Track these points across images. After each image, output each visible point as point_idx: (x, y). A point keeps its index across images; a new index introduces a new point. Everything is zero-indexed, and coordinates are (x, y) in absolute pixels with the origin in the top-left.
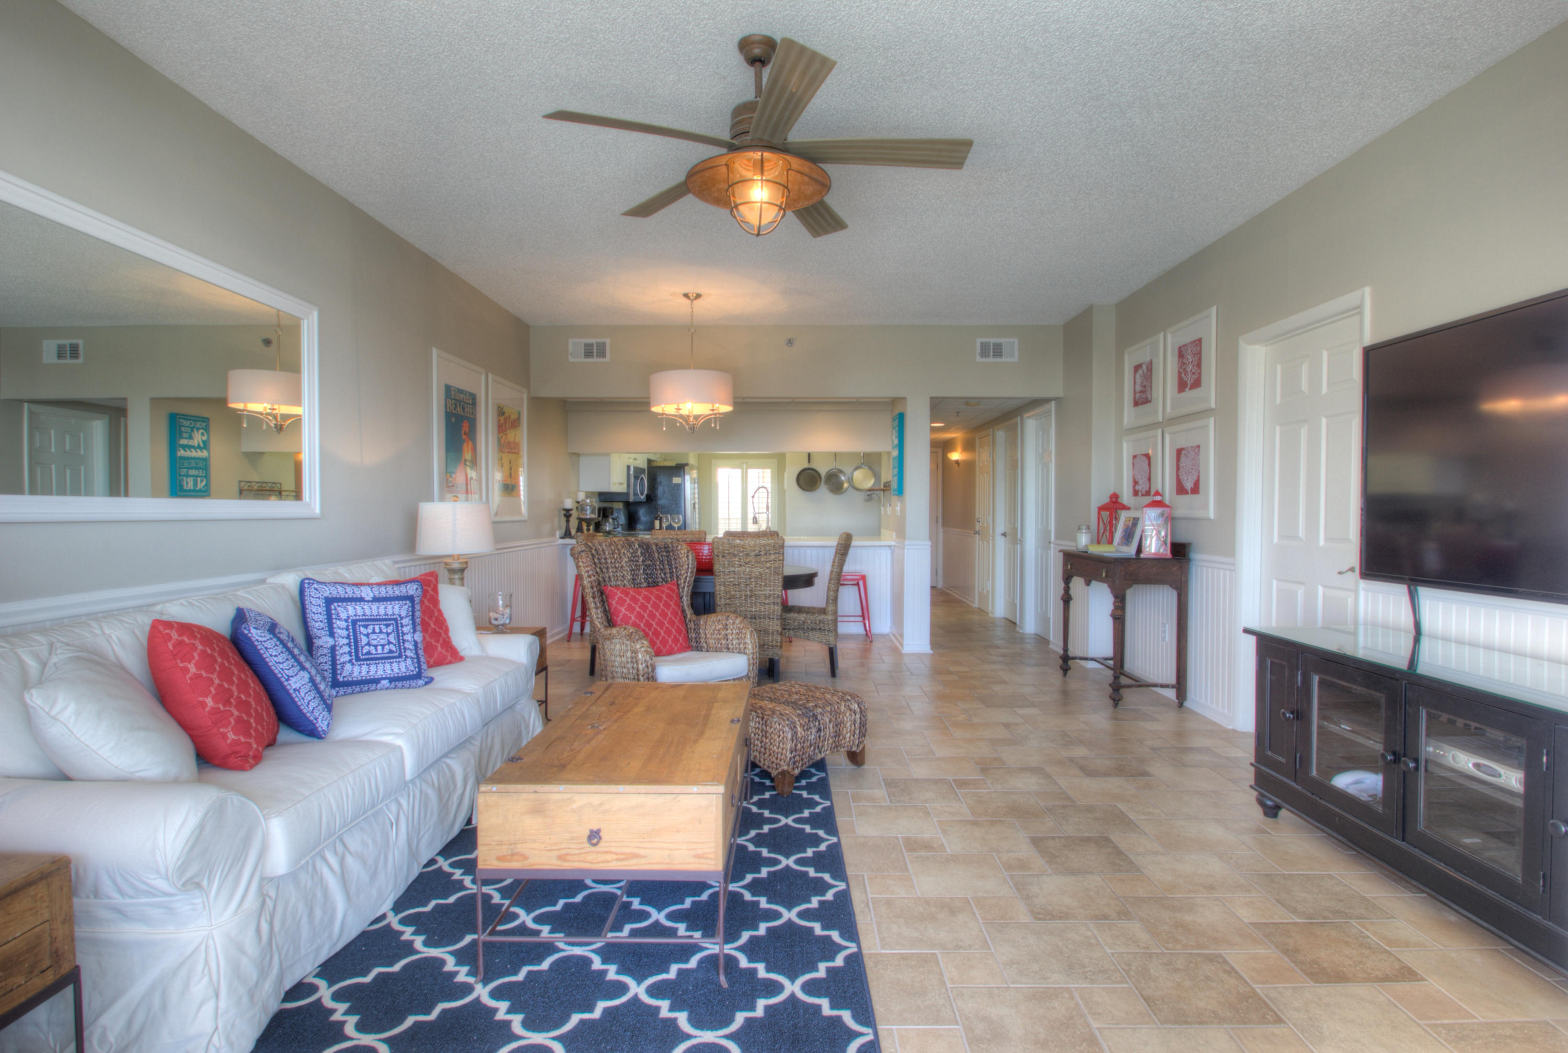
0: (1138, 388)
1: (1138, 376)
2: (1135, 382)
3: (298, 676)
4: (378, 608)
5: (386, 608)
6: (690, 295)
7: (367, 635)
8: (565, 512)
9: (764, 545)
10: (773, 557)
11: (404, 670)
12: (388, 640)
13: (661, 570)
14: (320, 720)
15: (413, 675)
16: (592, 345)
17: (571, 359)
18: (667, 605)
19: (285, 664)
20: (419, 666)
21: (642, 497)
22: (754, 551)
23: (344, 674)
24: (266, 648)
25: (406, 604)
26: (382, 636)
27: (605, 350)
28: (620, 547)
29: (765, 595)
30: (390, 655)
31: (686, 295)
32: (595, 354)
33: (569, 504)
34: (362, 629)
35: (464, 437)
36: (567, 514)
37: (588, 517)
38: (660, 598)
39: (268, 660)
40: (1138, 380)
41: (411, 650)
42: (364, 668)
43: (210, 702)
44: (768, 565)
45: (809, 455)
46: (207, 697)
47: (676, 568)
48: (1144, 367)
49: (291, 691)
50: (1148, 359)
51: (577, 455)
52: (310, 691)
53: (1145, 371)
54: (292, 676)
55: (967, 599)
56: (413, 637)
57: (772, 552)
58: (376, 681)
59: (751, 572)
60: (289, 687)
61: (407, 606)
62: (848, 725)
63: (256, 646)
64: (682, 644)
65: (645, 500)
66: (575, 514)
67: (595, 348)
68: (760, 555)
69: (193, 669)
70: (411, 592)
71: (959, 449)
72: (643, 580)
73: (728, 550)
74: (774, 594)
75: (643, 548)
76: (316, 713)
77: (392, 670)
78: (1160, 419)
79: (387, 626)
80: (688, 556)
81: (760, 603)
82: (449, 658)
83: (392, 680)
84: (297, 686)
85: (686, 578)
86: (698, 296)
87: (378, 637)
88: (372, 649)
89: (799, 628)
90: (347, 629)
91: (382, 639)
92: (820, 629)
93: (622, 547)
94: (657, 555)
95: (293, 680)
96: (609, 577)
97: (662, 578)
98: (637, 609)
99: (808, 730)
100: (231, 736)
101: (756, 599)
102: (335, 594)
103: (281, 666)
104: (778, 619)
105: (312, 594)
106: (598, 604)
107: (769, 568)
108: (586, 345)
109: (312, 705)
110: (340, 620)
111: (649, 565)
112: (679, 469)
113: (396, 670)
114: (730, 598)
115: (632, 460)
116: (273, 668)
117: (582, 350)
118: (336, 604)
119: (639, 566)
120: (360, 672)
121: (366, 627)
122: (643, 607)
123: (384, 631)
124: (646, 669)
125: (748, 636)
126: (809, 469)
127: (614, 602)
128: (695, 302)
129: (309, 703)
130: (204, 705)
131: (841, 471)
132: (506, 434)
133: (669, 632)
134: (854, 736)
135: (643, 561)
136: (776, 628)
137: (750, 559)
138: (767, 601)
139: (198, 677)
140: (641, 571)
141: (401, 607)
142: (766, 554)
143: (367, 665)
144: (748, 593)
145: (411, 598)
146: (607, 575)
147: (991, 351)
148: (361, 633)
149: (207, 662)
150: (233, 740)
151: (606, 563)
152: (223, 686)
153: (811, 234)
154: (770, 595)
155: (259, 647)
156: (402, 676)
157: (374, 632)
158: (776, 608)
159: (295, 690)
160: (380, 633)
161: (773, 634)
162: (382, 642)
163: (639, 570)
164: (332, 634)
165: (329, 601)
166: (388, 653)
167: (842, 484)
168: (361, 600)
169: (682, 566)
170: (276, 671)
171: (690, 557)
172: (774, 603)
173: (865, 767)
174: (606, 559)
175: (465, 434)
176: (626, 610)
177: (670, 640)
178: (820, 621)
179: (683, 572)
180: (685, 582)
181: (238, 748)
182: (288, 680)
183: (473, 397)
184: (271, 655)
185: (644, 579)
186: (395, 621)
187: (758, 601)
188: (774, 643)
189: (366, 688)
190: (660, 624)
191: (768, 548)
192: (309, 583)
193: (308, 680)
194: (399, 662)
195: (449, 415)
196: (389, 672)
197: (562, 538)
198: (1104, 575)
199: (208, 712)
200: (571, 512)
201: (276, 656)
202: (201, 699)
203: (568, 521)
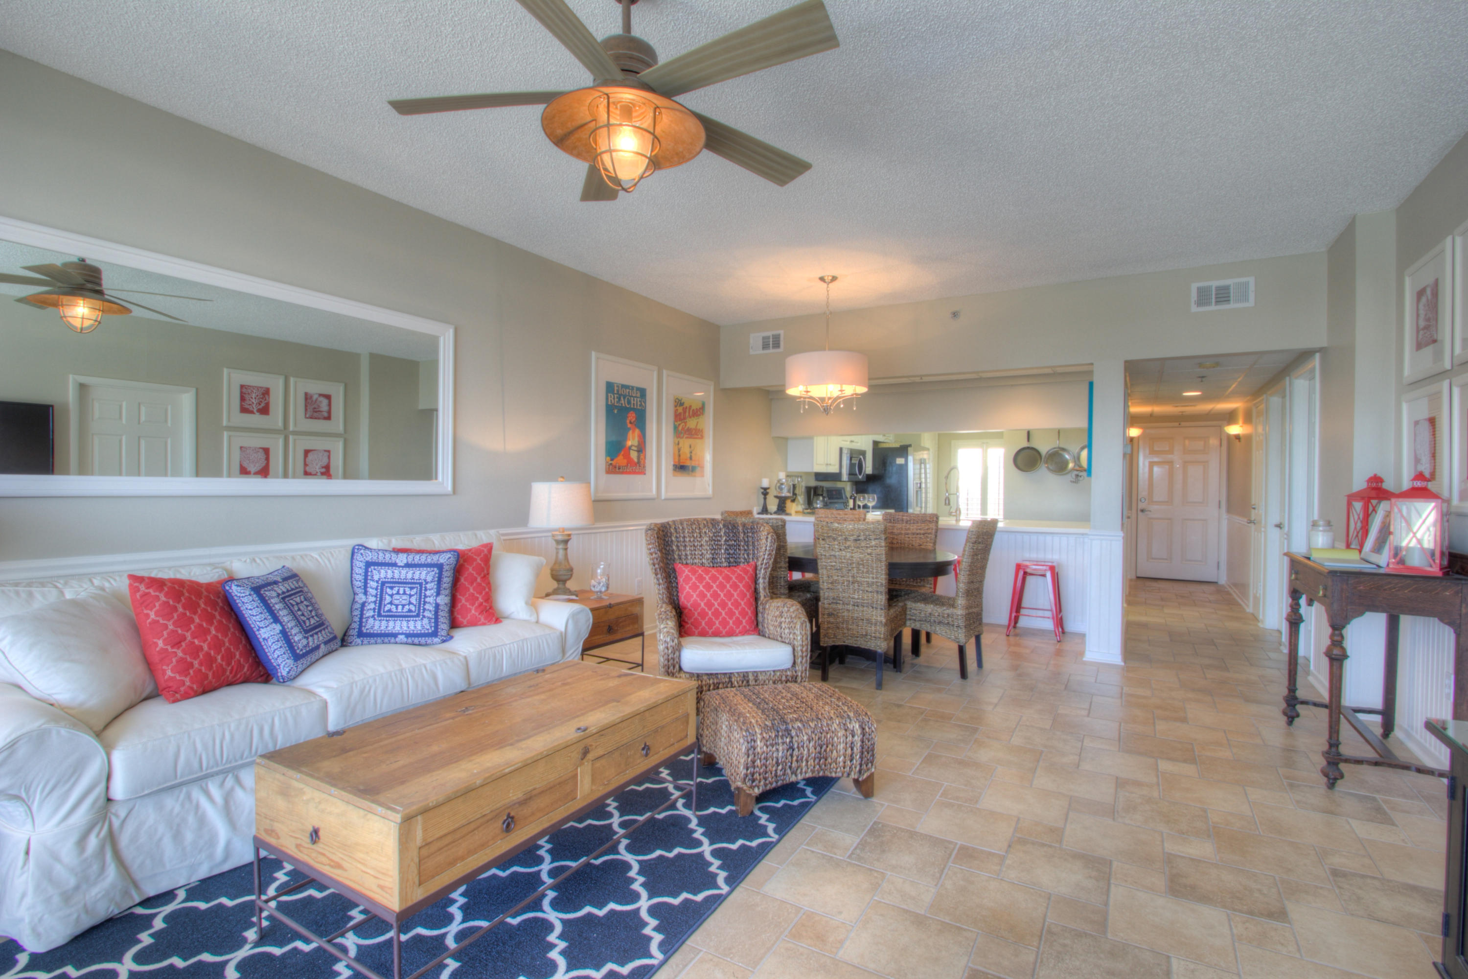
0: (1422, 323)
1: (1421, 306)
2: (1418, 315)
3: (268, 628)
4: (407, 573)
5: (414, 573)
6: (826, 278)
7: (392, 596)
8: (762, 490)
9: (863, 530)
10: (873, 543)
11: (419, 627)
12: (410, 601)
13: (745, 550)
14: (282, 666)
15: (428, 633)
16: (768, 337)
17: (752, 352)
18: (735, 586)
19: (258, 617)
20: (436, 626)
21: (860, 477)
22: (853, 535)
23: (367, 627)
24: (243, 603)
25: (433, 571)
26: (405, 597)
27: (779, 341)
28: (702, 526)
29: (868, 583)
30: (408, 614)
31: (822, 279)
32: (771, 345)
33: (765, 483)
34: (388, 590)
35: (629, 425)
36: (765, 492)
37: (783, 495)
38: (728, 578)
39: (244, 612)
40: (1422, 312)
41: (430, 611)
42: (384, 623)
43: (160, 643)
44: (869, 551)
45: (1028, 433)
46: (159, 639)
47: (758, 549)
48: (1429, 291)
49: (261, 640)
50: (1430, 281)
51: (786, 439)
52: (278, 641)
53: (1430, 297)
54: (263, 628)
55: (1243, 601)
56: (436, 600)
57: (872, 537)
58: (395, 635)
59: (852, 557)
60: (259, 636)
61: (433, 573)
62: (841, 747)
63: (235, 600)
64: (745, 627)
65: (865, 480)
66: (773, 493)
67: (771, 340)
68: (859, 540)
69: (152, 615)
70: (442, 561)
71: (1241, 421)
72: (723, 560)
73: (827, 533)
74: (877, 582)
75: (728, 528)
76: (280, 661)
77: (408, 627)
78: (1448, 366)
79: (411, 588)
80: (767, 538)
81: (863, 591)
82: (482, 620)
83: (408, 635)
84: (266, 636)
85: (763, 559)
86: (834, 279)
87: (401, 597)
88: (394, 608)
89: (926, 620)
90: (377, 589)
91: (404, 599)
92: (948, 623)
93: (705, 526)
94: (742, 535)
95: (262, 631)
96: (686, 555)
97: (745, 559)
98: (701, 588)
99: (772, 745)
100: (169, 673)
101: (859, 586)
102: (375, 559)
103: (254, 618)
104: (882, 609)
105: (358, 558)
106: (661, 581)
107: (870, 554)
108: (764, 338)
109: (278, 653)
110: (373, 580)
111: (732, 545)
112: (903, 450)
113: (412, 628)
114: (832, 583)
115: (848, 443)
116: (248, 619)
117: (760, 343)
118: (372, 567)
119: (721, 545)
120: (380, 627)
121: (392, 588)
122: (708, 587)
123: (408, 592)
124: (666, 650)
125: (798, 626)
126: (1028, 448)
127: (681, 580)
128: (831, 285)
129: (274, 651)
130: (156, 644)
131: (1064, 450)
132: (686, 423)
133: (731, 614)
134: (851, 760)
135: (726, 541)
136: (879, 619)
137: (848, 543)
138: (870, 589)
139: (155, 622)
140: (723, 551)
141: (428, 573)
142: (865, 539)
143: (387, 621)
144: (851, 579)
145: (440, 567)
146: (684, 553)
147: (1213, 296)
148: (386, 593)
149: (168, 611)
150: (170, 676)
151: (684, 541)
152: (177, 631)
153: (778, 184)
154: (873, 583)
155: (238, 601)
156: (417, 633)
157: (398, 593)
158: (880, 597)
159: (264, 639)
160: (403, 594)
161: (876, 624)
162: (404, 602)
163: (720, 549)
164: (366, 593)
165: (368, 564)
166: (407, 612)
167: (1066, 463)
168: (395, 565)
169: (761, 548)
170: (250, 622)
171: (769, 540)
172: (877, 592)
173: (874, 800)
174: (684, 537)
175: (631, 423)
176: (690, 588)
177: (731, 622)
178: (948, 615)
179: (761, 554)
180: (762, 564)
181: (171, 684)
182: (258, 630)
183: (643, 392)
184: (247, 609)
185: (725, 558)
186: (421, 585)
187: (862, 588)
188: (878, 635)
189: (386, 640)
190: (723, 605)
191: (867, 533)
192: (358, 549)
193: (278, 632)
194: (416, 621)
195: (610, 409)
196: (405, 628)
197: (759, 513)
198: (1321, 593)
199: (158, 651)
200: (768, 491)
201: (251, 609)
202: (155, 640)
203: (765, 499)
